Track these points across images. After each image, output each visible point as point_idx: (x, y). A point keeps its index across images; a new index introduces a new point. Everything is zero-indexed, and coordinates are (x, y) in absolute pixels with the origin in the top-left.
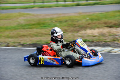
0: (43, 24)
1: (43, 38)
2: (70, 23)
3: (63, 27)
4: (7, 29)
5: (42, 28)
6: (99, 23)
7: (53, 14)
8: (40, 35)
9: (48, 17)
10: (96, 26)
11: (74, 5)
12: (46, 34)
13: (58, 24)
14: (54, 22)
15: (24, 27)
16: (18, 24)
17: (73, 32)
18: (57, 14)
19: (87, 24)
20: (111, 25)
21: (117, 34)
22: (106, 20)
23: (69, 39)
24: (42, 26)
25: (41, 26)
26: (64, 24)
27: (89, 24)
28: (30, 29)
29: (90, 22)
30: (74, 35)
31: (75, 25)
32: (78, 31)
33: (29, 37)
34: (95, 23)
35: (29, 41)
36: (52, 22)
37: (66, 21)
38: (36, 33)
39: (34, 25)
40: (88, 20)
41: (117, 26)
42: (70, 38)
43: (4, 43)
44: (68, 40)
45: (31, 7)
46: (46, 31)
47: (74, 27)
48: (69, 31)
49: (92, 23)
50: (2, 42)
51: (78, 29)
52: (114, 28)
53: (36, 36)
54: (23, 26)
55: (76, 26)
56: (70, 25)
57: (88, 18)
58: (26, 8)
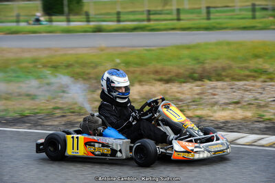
0: (15, 71)
1: (12, 103)
2: (78, 70)
5: (11, 81)
6: (142, 73)
7: (37, 49)
9: (27, 55)
10: (136, 78)
11: (90, 30)
12: (20, 95)
13: (48, 72)
14: (39, 68)
18: (48, 49)
20: (169, 76)
21: (182, 97)
22: (159, 66)
23: (73, 106)
24: (11, 75)
31: (88, 74)
36: (35, 66)
37: (69, 66)
40: (119, 64)
41: (182, 80)
42: (75, 104)
44: (71, 109)
52: (176, 84)
55: (90, 78)
57: (118, 61)
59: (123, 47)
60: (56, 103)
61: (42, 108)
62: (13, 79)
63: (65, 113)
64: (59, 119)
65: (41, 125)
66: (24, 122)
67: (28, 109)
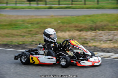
0: (15, 25)
2: (42, 25)
6: (70, 27)
8: (11, 35)
9: (20, 18)
10: (67, 29)
11: (47, 8)
12: (17, 35)
14: (25, 24)
18: (29, 16)
19: (59, 27)
20: (81, 28)
21: (87, 37)
22: (77, 24)
25: (13, 27)
27: (60, 27)
28: (2, 30)
29: (61, 24)
34: (66, 27)
36: (24, 23)
37: (38, 23)
39: (5, 25)
40: (60, 23)
41: (87, 30)
44: (39, 42)
46: (17, 32)
48: (40, 33)
49: (64, 26)
52: (84, 32)
53: (7, 36)
57: (59, 21)
59: (61, 16)
60: (33, 39)
62: (14, 28)
63: (37, 43)
64: (34, 46)
65: (26, 48)
66: (19, 47)
67: (21, 41)
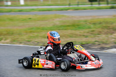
1: (78, 39)
3: (97, 29)
4: (43, 30)
5: (77, 30)
7: (87, 16)
13: (92, 26)
15: (60, 28)
16: (54, 25)
17: (107, 34)
23: (103, 41)
24: (76, 27)
26: (98, 26)
30: (108, 37)
31: (109, 27)
32: (112, 33)
33: (64, 38)
35: (64, 41)
38: (71, 34)
42: (104, 39)
43: (40, 43)
45: (66, 9)
47: (108, 29)
50: (38, 41)
51: (113, 31)
54: (58, 28)
55: (110, 28)
56: (104, 27)
58: (62, 10)
61: (90, 41)
